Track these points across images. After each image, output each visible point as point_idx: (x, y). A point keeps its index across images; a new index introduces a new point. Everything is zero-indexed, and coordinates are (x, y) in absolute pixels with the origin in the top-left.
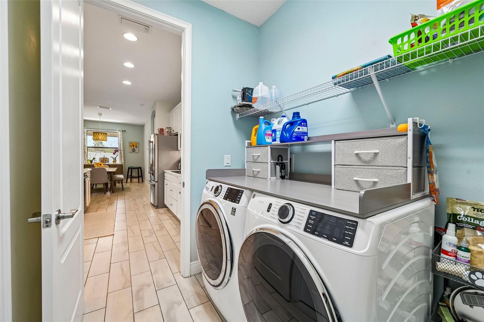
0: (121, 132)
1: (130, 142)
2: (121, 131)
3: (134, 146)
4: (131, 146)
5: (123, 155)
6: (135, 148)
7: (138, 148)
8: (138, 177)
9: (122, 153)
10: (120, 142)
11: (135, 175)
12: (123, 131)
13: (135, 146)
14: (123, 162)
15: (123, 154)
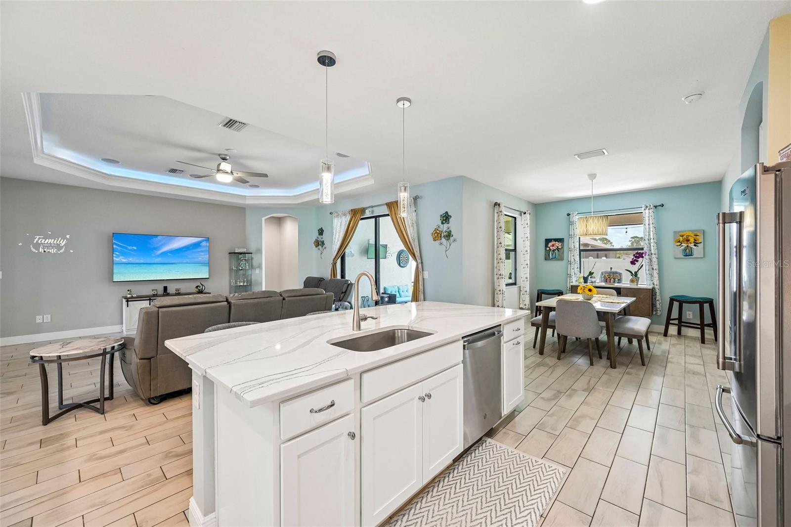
0: (652, 210)
1: (675, 232)
2: (652, 206)
3: (688, 240)
4: (679, 242)
5: (655, 266)
6: (692, 245)
7: (701, 246)
8: (702, 327)
9: (655, 260)
10: (649, 235)
11: (691, 317)
12: (656, 207)
13: (692, 240)
14: (656, 282)
15: (656, 263)
